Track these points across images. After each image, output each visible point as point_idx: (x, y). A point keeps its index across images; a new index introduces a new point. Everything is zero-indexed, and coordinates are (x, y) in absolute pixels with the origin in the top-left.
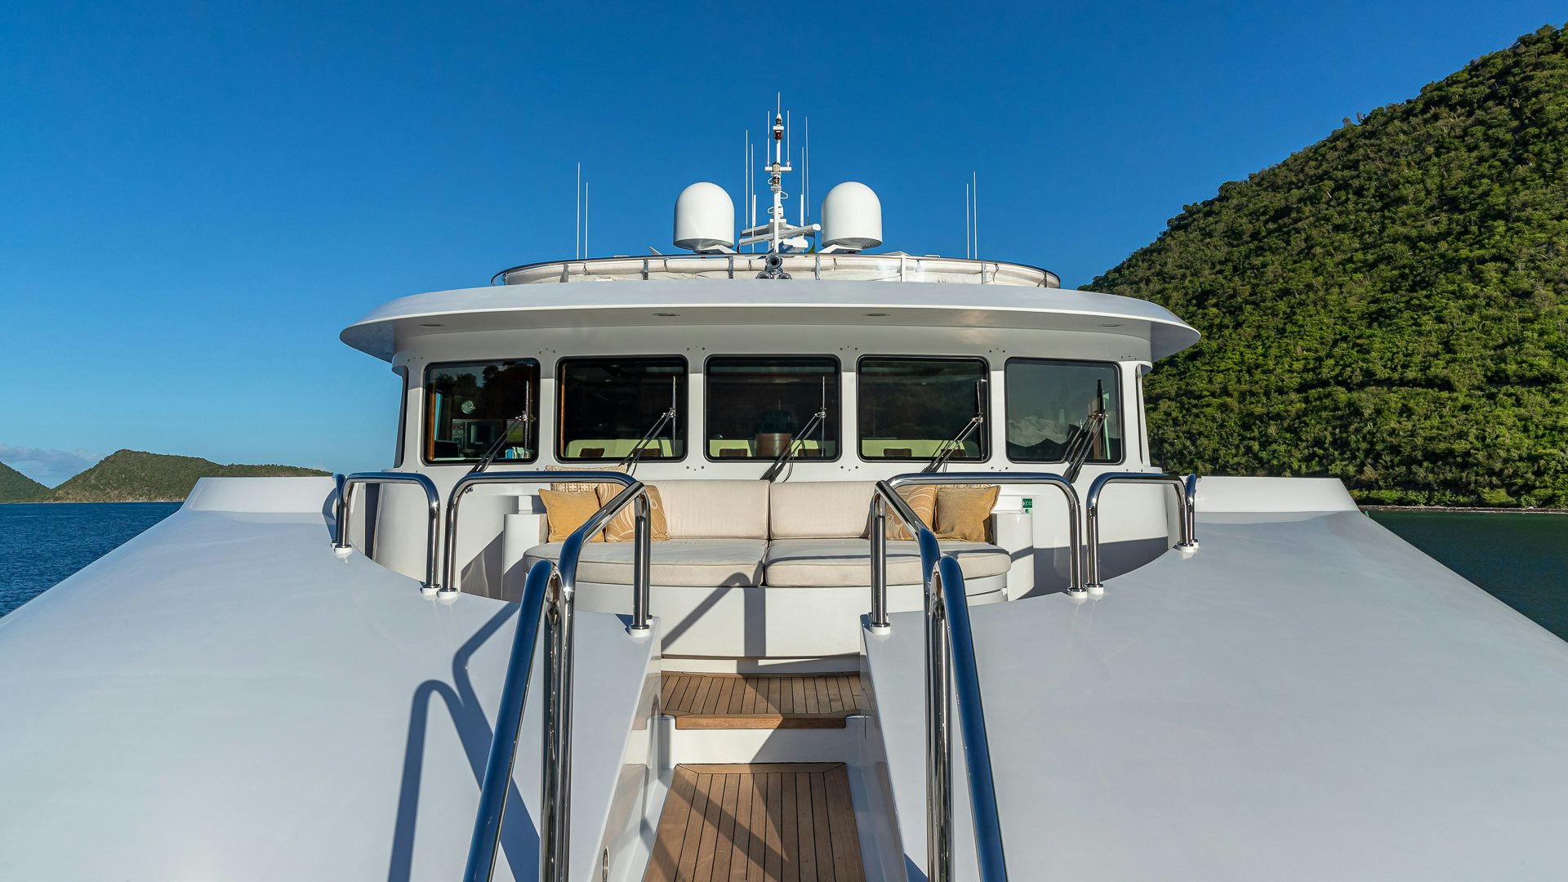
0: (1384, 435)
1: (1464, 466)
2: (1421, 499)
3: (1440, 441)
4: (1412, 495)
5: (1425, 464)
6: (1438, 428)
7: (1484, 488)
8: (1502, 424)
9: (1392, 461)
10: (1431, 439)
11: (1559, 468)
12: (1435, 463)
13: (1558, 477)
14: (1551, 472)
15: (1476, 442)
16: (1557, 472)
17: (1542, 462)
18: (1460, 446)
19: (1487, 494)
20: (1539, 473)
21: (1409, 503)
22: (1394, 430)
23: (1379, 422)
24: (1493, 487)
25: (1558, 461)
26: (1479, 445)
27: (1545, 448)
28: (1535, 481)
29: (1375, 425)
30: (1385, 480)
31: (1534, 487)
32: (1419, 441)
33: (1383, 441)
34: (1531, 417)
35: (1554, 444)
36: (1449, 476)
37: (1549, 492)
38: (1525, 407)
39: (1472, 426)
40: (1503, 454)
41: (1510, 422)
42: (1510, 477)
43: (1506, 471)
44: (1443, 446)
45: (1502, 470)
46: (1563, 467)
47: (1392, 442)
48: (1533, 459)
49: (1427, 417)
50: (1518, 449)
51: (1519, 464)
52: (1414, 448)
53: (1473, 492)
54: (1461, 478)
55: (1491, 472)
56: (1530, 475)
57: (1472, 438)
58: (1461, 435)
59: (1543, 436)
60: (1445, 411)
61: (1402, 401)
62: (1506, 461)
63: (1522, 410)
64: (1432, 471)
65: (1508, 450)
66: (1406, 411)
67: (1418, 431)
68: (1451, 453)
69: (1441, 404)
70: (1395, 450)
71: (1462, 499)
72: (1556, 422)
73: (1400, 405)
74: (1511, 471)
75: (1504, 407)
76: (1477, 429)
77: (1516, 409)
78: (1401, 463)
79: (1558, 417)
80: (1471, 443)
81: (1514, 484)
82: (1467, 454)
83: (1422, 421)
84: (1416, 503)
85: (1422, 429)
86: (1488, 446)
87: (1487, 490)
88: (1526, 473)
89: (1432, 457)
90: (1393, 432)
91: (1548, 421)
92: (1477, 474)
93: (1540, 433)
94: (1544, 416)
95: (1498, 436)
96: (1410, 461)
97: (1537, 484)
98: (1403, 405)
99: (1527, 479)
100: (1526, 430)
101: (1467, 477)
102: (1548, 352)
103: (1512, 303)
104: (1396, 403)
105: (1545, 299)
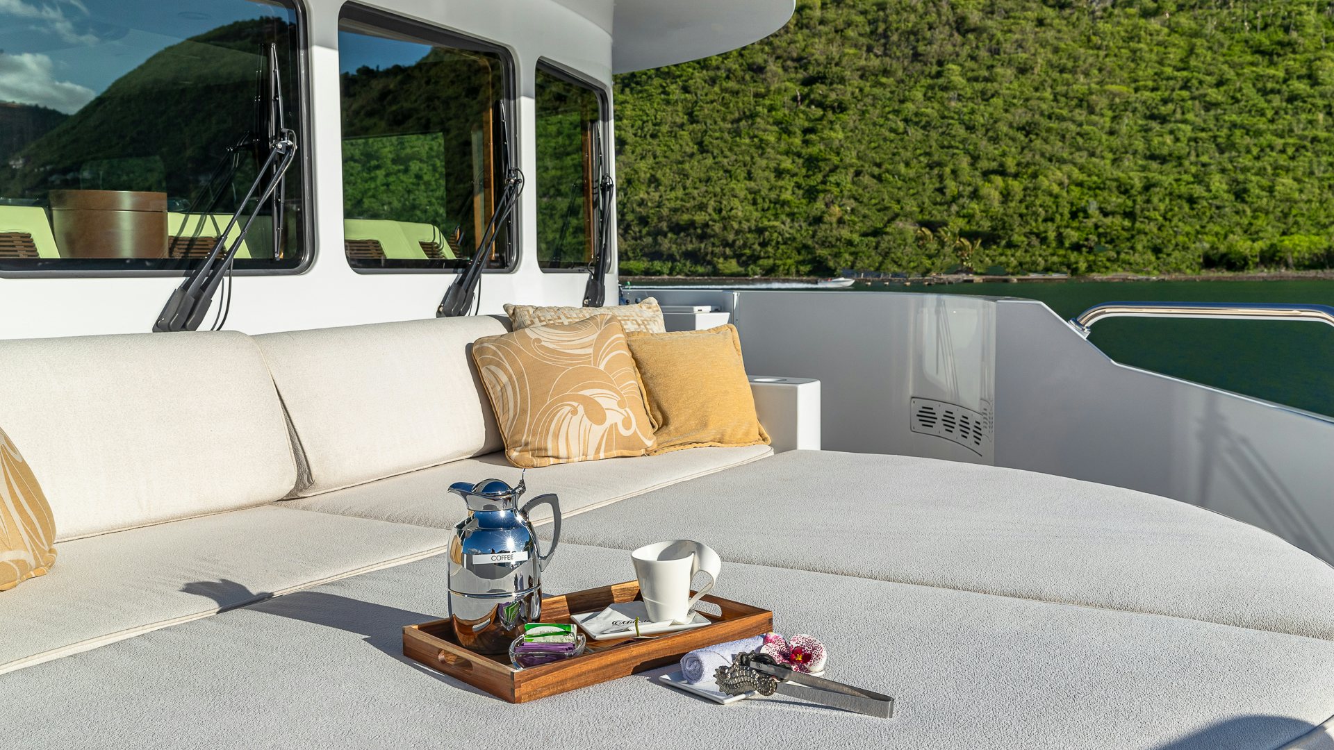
0: (634, 206)
1: (702, 237)
2: (666, 270)
3: (683, 212)
4: (657, 265)
5: (670, 235)
6: (682, 200)
7: (719, 258)
8: (736, 197)
9: (640, 232)
10: (675, 210)
11: (780, 239)
12: (677, 233)
13: (778, 248)
14: (773, 243)
15: (713, 214)
16: (778, 243)
17: (767, 234)
18: (700, 217)
19: (721, 264)
20: (764, 245)
21: (654, 274)
22: (643, 200)
23: (629, 192)
24: (726, 258)
25: (779, 233)
26: (716, 217)
27: (769, 220)
28: (760, 251)
29: (625, 195)
30: (634, 250)
31: (759, 258)
32: (665, 212)
33: (633, 211)
34: (759, 191)
35: (776, 216)
36: (690, 247)
37: (771, 261)
38: (755, 181)
39: (711, 198)
40: (736, 226)
41: (742, 194)
42: (740, 248)
43: (737, 242)
44: (686, 217)
45: (734, 241)
46: (783, 239)
47: (641, 212)
48: (760, 231)
49: (672, 189)
50: (748, 221)
51: (749, 235)
52: (660, 219)
53: (709, 263)
54: (700, 249)
55: (726, 244)
56: (757, 247)
57: (710, 210)
58: (702, 207)
59: (769, 208)
60: (688, 183)
61: (651, 171)
62: (737, 232)
63: (752, 184)
64: (675, 243)
65: (740, 223)
66: (654, 181)
67: (664, 202)
68: (692, 224)
69: (684, 175)
70: (643, 221)
71: (700, 269)
72: (779, 196)
73: (648, 175)
74: (742, 242)
75: (738, 181)
76: (715, 201)
77: (747, 182)
78: (649, 234)
79: (781, 192)
80: (710, 215)
81: (742, 255)
82: (706, 225)
83: (668, 192)
84: (660, 273)
85: (668, 200)
86: (724, 218)
87: (721, 260)
88: (754, 244)
89: (677, 228)
90: (642, 203)
91: (773, 195)
92: (713, 245)
93: (766, 206)
94: (770, 190)
95: (732, 209)
96: (657, 233)
97: (762, 254)
98: (652, 176)
99: (754, 250)
100: (755, 203)
101: (705, 248)
102: (775, 128)
103: (747, 77)
104: (645, 173)
105: (775, 74)
